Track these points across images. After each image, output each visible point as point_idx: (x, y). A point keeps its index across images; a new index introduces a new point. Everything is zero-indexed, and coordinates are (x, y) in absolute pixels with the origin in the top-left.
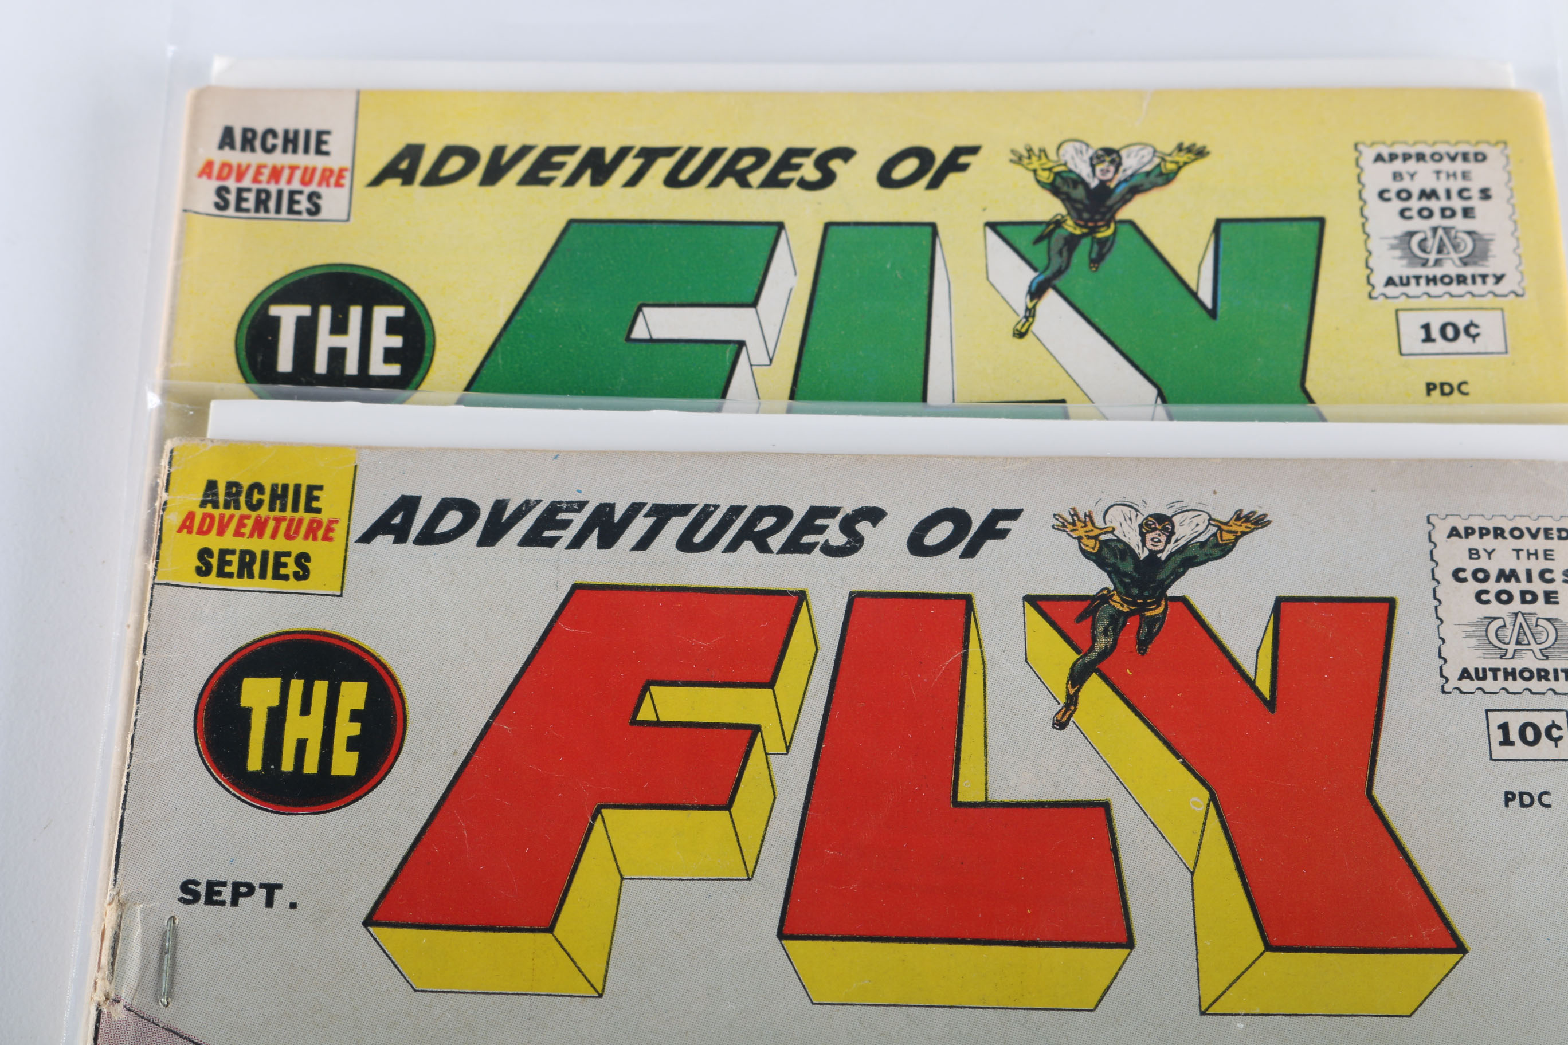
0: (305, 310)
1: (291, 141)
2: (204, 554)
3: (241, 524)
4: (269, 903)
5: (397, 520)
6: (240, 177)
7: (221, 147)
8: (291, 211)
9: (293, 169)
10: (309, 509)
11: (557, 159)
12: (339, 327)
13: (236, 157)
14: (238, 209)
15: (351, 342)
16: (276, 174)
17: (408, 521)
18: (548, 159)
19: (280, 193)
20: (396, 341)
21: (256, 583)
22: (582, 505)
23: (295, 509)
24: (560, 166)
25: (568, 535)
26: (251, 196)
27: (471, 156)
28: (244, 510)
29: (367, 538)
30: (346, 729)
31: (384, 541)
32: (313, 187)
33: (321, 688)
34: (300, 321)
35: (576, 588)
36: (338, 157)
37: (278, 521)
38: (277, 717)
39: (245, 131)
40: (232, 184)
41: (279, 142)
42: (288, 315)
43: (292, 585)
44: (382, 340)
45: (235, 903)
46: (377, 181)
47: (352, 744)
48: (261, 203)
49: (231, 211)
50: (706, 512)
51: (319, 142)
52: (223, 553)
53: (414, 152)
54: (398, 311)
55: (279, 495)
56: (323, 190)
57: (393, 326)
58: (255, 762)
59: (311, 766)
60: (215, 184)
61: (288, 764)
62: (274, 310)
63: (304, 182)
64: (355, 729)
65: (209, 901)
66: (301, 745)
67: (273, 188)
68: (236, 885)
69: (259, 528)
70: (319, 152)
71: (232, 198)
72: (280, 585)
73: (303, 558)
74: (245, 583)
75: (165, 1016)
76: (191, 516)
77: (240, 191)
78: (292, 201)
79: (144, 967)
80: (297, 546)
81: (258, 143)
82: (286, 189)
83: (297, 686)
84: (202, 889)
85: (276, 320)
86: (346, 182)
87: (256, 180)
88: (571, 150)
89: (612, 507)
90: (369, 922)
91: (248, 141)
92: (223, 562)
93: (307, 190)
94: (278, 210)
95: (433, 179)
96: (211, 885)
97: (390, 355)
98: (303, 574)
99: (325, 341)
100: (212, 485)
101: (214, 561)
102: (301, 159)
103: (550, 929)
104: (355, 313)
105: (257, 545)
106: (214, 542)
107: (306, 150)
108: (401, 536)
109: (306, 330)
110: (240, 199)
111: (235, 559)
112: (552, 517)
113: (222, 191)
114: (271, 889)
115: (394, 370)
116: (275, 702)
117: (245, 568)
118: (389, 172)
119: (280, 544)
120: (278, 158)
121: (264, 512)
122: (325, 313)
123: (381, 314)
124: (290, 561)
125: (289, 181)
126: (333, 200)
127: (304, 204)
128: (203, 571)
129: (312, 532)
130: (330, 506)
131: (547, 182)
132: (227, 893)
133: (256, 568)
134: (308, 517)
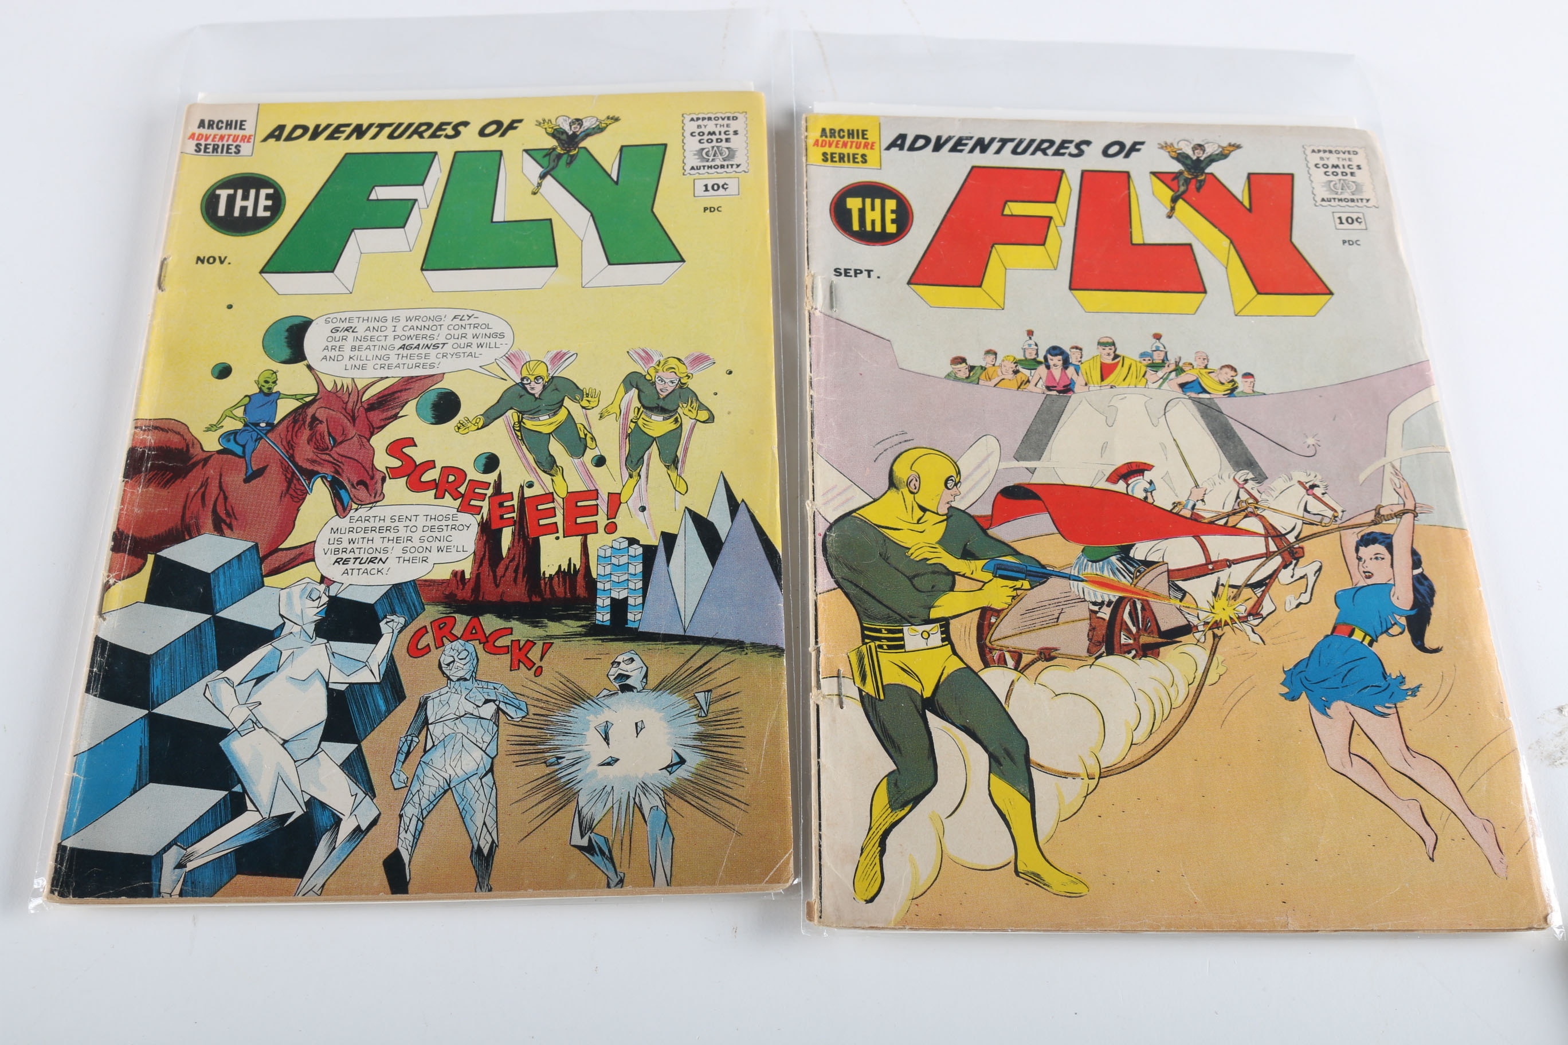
0: (231, 192)
1: (229, 125)
6: (207, 139)
7: (199, 127)
8: (227, 152)
9: (229, 136)
11: (342, 129)
12: (245, 197)
13: (205, 131)
14: (205, 152)
15: (250, 204)
16: (222, 138)
18: (338, 129)
19: (223, 145)
20: (269, 203)
24: (343, 132)
26: (211, 147)
27: (305, 129)
32: (238, 143)
34: (229, 196)
36: (249, 131)
39: (210, 121)
40: (203, 142)
41: (224, 125)
42: (224, 194)
44: (263, 202)
46: (265, 140)
48: (215, 149)
49: (202, 153)
51: (241, 124)
53: (281, 128)
54: (271, 191)
56: (242, 144)
57: (268, 197)
60: (196, 142)
62: (218, 192)
63: (233, 141)
67: (220, 144)
70: (241, 128)
71: (202, 148)
77: (206, 145)
78: (228, 149)
81: (215, 126)
82: (226, 144)
85: (219, 196)
86: (252, 140)
87: (213, 141)
88: (348, 125)
91: (211, 124)
93: (235, 144)
94: (222, 152)
95: (289, 138)
97: (266, 208)
99: (239, 203)
102: (233, 132)
104: (253, 192)
107: (235, 128)
109: (231, 199)
110: (206, 148)
113: (198, 145)
115: (268, 214)
118: (270, 136)
120: (223, 132)
122: (240, 192)
123: (263, 192)
125: (227, 141)
126: (246, 148)
127: (233, 150)
131: (337, 138)
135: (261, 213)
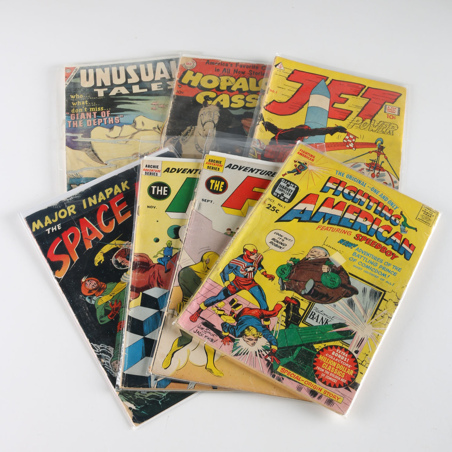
0: (156, 187)
1: (154, 167)
2: (208, 166)
3: (212, 164)
4: (211, 202)
5: (229, 166)
6: (148, 171)
7: (146, 167)
8: (154, 175)
10: (220, 163)
11: (186, 170)
12: (160, 189)
13: (147, 168)
14: (148, 174)
15: (161, 191)
16: (152, 171)
17: (231, 166)
18: (185, 170)
19: (153, 173)
20: (167, 191)
21: (213, 170)
22: (250, 168)
23: (219, 163)
24: (186, 171)
25: (248, 171)
26: (149, 173)
27: (175, 169)
28: (213, 162)
29: (226, 167)
30: (221, 186)
31: (228, 168)
33: (219, 182)
34: (155, 188)
35: (248, 176)
36: (160, 169)
37: (217, 164)
38: (214, 184)
39: (148, 165)
40: (147, 172)
41: (153, 167)
42: (154, 187)
43: (217, 171)
44: (165, 191)
45: (207, 202)
46: (164, 172)
47: (222, 188)
48: (150, 174)
50: (263, 171)
51: (157, 167)
52: (210, 167)
53: (169, 169)
54: (167, 187)
55: (217, 162)
56: (158, 173)
57: (166, 189)
58: (211, 188)
59: (217, 190)
60: (145, 171)
61: (215, 189)
62: (152, 187)
63: (155, 172)
64: (222, 187)
65: (205, 201)
66: (216, 187)
67: (152, 172)
68: (208, 200)
69: (214, 165)
70: (157, 168)
71: (147, 173)
72: (216, 171)
73: (219, 168)
74: (212, 170)
75: (199, 212)
76: (207, 162)
77: (148, 172)
78: (154, 174)
79: (197, 206)
80: (218, 167)
81: (150, 167)
82: (153, 172)
83: (217, 181)
84: (204, 200)
85: (152, 188)
86: (161, 172)
87: (150, 171)
88: (187, 169)
89: (253, 169)
90: (221, 206)
91: (149, 167)
92: (210, 168)
93: (156, 173)
94: (152, 175)
95: (171, 172)
96: (205, 200)
97: (166, 193)
98: (219, 170)
99: (158, 191)
100: (210, 160)
101: (209, 167)
102: (155, 169)
103: (241, 210)
104: (162, 187)
105: (214, 166)
106: (209, 165)
107: (156, 168)
108: (230, 168)
109: (156, 189)
110: (148, 173)
111: (211, 167)
112: (246, 168)
113: (146, 172)
114: (211, 201)
116: (214, 183)
117: (212, 168)
118: (166, 171)
119: (217, 167)
120: (152, 169)
121: (215, 163)
122: (158, 187)
123: (165, 188)
124: (217, 169)
125: (154, 171)
126: (159, 174)
127: (155, 174)
128: (208, 168)
129: (220, 166)
130: (222, 163)
131: (184, 173)
132: (207, 201)
133: (214, 169)
134: (220, 164)
135: (164, 194)
